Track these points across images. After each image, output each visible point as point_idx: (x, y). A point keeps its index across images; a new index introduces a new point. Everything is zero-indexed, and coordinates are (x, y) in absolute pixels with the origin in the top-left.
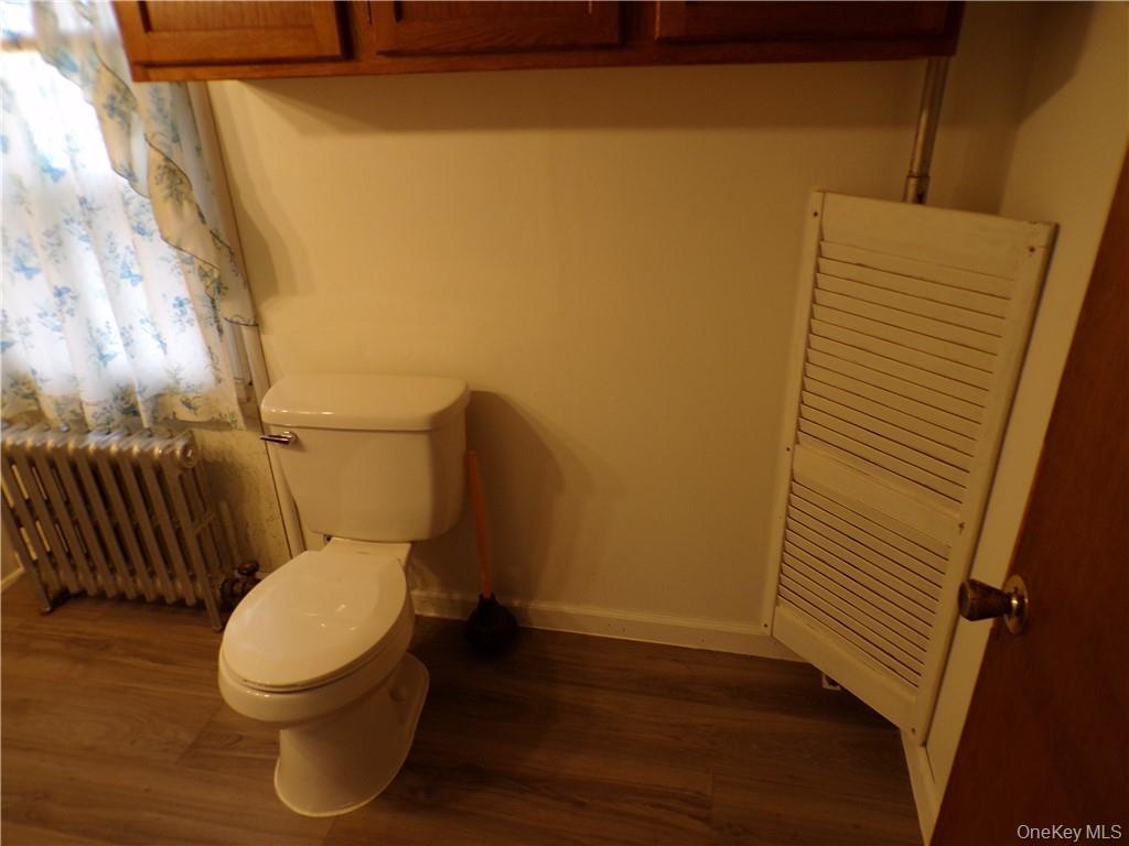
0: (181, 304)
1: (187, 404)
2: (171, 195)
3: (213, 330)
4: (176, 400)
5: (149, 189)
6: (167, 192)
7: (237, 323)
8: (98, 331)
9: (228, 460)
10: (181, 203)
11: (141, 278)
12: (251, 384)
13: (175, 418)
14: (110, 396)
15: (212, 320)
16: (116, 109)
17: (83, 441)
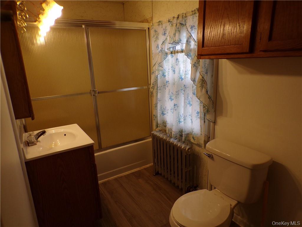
0: (198, 113)
1: (193, 138)
2: (201, 86)
3: (203, 121)
4: (191, 136)
5: (197, 84)
6: (200, 85)
7: (209, 121)
8: (180, 115)
9: (199, 155)
10: (203, 88)
11: (192, 105)
12: (209, 137)
13: (190, 141)
14: (178, 131)
15: (203, 119)
16: (195, 66)
17: (170, 139)
